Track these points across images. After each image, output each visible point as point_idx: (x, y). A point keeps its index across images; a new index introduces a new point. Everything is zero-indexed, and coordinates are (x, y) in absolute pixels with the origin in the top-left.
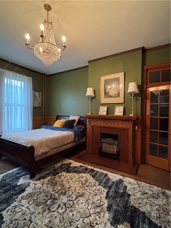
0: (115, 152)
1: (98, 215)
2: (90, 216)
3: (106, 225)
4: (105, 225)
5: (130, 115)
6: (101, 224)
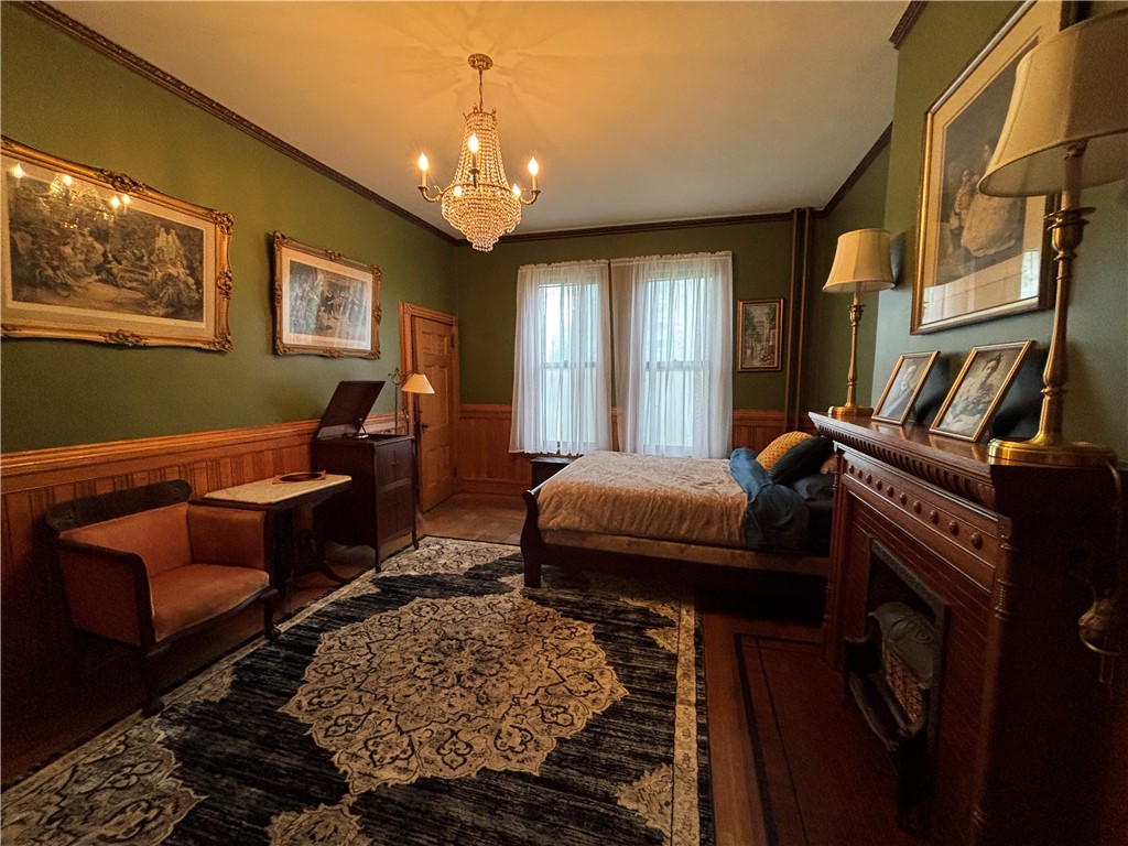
1: (404, 752)
2: (402, 733)
3: (367, 778)
4: (365, 775)
6: (372, 765)
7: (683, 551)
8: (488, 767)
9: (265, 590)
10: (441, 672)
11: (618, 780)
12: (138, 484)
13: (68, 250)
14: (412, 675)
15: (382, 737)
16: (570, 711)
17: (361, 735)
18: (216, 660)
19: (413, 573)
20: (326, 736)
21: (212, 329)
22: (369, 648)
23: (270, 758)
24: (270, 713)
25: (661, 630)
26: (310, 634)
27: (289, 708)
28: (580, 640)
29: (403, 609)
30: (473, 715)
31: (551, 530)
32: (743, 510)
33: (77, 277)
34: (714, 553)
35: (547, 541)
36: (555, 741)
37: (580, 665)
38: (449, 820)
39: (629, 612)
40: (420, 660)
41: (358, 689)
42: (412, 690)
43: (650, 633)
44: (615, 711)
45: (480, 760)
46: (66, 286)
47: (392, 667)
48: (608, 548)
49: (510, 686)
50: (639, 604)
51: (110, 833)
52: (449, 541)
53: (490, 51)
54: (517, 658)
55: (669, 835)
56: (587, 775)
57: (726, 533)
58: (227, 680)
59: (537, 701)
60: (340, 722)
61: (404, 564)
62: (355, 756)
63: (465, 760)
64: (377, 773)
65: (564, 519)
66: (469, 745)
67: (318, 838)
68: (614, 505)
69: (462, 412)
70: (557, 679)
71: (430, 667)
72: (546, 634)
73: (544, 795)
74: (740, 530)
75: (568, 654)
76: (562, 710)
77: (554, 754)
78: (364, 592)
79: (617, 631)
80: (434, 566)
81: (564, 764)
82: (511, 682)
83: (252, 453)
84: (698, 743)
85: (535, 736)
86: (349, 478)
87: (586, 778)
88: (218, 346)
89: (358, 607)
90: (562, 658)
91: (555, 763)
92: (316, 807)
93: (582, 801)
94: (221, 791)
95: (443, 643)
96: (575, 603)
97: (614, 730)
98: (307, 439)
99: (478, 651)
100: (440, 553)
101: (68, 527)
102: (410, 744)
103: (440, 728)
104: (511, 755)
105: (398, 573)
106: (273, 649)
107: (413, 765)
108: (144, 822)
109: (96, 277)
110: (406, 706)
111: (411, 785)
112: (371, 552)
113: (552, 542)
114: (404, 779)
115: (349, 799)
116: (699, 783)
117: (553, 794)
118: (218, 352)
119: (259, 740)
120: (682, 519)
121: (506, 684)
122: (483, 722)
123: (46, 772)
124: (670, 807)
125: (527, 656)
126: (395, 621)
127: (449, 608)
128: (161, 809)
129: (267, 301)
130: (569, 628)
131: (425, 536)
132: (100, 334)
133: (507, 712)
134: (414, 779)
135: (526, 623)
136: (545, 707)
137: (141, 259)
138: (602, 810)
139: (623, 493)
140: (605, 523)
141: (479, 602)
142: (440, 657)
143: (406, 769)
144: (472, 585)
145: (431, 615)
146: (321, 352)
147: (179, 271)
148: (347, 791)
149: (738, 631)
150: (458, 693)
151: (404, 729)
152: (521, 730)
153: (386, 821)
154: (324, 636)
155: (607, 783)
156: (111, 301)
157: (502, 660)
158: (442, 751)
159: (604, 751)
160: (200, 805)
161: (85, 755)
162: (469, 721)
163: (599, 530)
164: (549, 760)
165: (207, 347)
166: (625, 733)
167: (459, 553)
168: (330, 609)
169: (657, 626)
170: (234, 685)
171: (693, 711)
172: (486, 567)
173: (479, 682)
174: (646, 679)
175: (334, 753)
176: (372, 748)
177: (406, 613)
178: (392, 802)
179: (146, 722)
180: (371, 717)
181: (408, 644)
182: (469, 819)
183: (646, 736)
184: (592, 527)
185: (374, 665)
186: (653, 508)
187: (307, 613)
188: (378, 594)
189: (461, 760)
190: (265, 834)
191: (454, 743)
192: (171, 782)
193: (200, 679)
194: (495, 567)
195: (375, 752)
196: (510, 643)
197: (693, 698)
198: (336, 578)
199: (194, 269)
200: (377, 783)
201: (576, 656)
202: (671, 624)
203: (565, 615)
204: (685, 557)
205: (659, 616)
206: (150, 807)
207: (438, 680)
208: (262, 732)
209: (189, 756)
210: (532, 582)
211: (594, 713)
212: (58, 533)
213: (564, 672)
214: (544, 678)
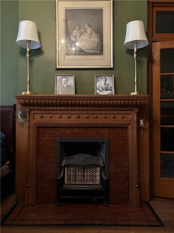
0: (97, 185)
5: (132, 94)
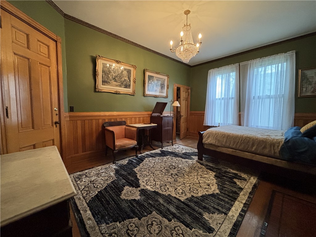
7: (253, 157)
8: (171, 194)
9: (136, 145)
10: (168, 172)
11: (206, 211)
12: (118, 121)
13: (109, 76)
14: (161, 171)
15: (150, 180)
16: (198, 191)
17: (146, 179)
18: (126, 158)
19: (170, 151)
20: (140, 176)
21: (132, 90)
22: (154, 163)
23: (129, 177)
24: (132, 169)
25: (240, 181)
26: (144, 158)
27: (135, 170)
28: (209, 176)
29: (165, 157)
30: (172, 183)
31: (206, 144)
32: (281, 145)
33: (110, 80)
34: (267, 159)
35: (205, 147)
36: (191, 196)
37: (207, 181)
38: (157, 201)
39: (230, 173)
40: (164, 168)
41: (149, 170)
42: (160, 174)
43: (235, 180)
44: (213, 195)
45: (169, 193)
46: (109, 82)
47: (157, 168)
48: (224, 152)
49: (184, 180)
50: (235, 172)
51: (103, 179)
52: (181, 146)
53: (189, 8)
54: (188, 175)
55: (217, 231)
56: (197, 206)
57: (273, 152)
58: (127, 162)
59: (190, 185)
60: (143, 175)
61: (168, 148)
62: (143, 182)
63: (166, 191)
64: (146, 186)
65: (210, 141)
66: (168, 189)
67: (132, 193)
68: (227, 138)
69: (190, 113)
70: (198, 182)
71: (166, 170)
72: (199, 171)
73: (182, 205)
74: (279, 152)
75: (204, 178)
76: (196, 190)
77: (189, 198)
78: (157, 152)
79: (223, 176)
80: (175, 150)
81: (191, 201)
82: (185, 179)
83: (139, 117)
84: (240, 213)
85: (186, 193)
86: (157, 125)
87: (196, 207)
88: (133, 94)
89: (156, 155)
90: (202, 178)
91: (188, 200)
92: (133, 188)
93: (192, 211)
94: (119, 179)
95: (171, 167)
96: (212, 167)
97: (210, 200)
98: (150, 116)
99: (179, 170)
100: (178, 148)
101: (107, 126)
102: (155, 184)
103: (163, 183)
104: (177, 194)
105: (166, 150)
106: (136, 158)
107: (154, 188)
108: (107, 179)
109: (113, 80)
110: (157, 176)
111: (152, 191)
112: (161, 144)
113: (207, 148)
114: (151, 190)
115: (139, 189)
116: (234, 224)
117: (185, 206)
118: (133, 95)
119: (128, 173)
120: (253, 145)
121: (183, 179)
122: (174, 185)
123: (98, 167)
124: (220, 225)
125: (192, 175)
126: (162, 159)
127: (175, 160)
128: (110, 178)
129: (143, 84)
130: (207, 172)
131: (176, 144)
132: (114, 91)
133: (181, 185)
134: (153, 190)
135: (194, 168)
136: (191, 187)
137: (120, 76)
138: (197, 216)
139: (231, 135)
140: (224, 143)
141: (183, 160)
142: (169, 169)
143: (152, 188)
144: (183, 156)
145: (171, 160)
146: (154, 96)
147: (127, 78)
148: (140, 187)
149: (275, 189)
150: (170, 177)
151: (155, 180)
152: (182, 190)
153: (145, 195)
154: (146, 159)
155: (202, 211)
156: (115, 85)
157: (184, 174)
158: (161, 187)
159: (205, 203)
160: (116, 180)
161: (103, 167)
162: (170, 184)
163: (222, 146)
164: (187, 199)
165: (131, 94)
166: (214, 202)
167: (183, 149)
168: (149, 154)
169: (238, 179)
170: (128, 163)
171: (242, 205)
172: (189, 153)
173: (176, 177)
174: (228, 191)
175: (140, 180)
176: (147, 182)
177: (165, 158)
178: (147, 193)
179: (113, 164)
180: (149, 176)
181: (163, 165)
182: (162, 203)
183: (220, 205)
184: (219, 145)
185: (154, 166)
186: (241, 141)
187: (145, 154)
188: (160, 153)
189: (165, 191)
190: (123, 188)
191: (165, 187)
192: (113, 175)
193: (123, 160)
194: (191, 154)
195: (147, 183)
196: (188, 171)
197: (244, 202)
198: (152, 148)
199: (129, 78)
200: (146, 188)
201: (206, 179)
202: (245, 180)
203: (207, 169)
204: (254, 159)
205: (241, 177)
206: (109, 177)
207: (166, 173)
208: (129, 172)
209: (117, 172)
210: (200, 159)
211: (205, 194)
212: (105, 127)
213: (201, 182)
214: (194, 181)
